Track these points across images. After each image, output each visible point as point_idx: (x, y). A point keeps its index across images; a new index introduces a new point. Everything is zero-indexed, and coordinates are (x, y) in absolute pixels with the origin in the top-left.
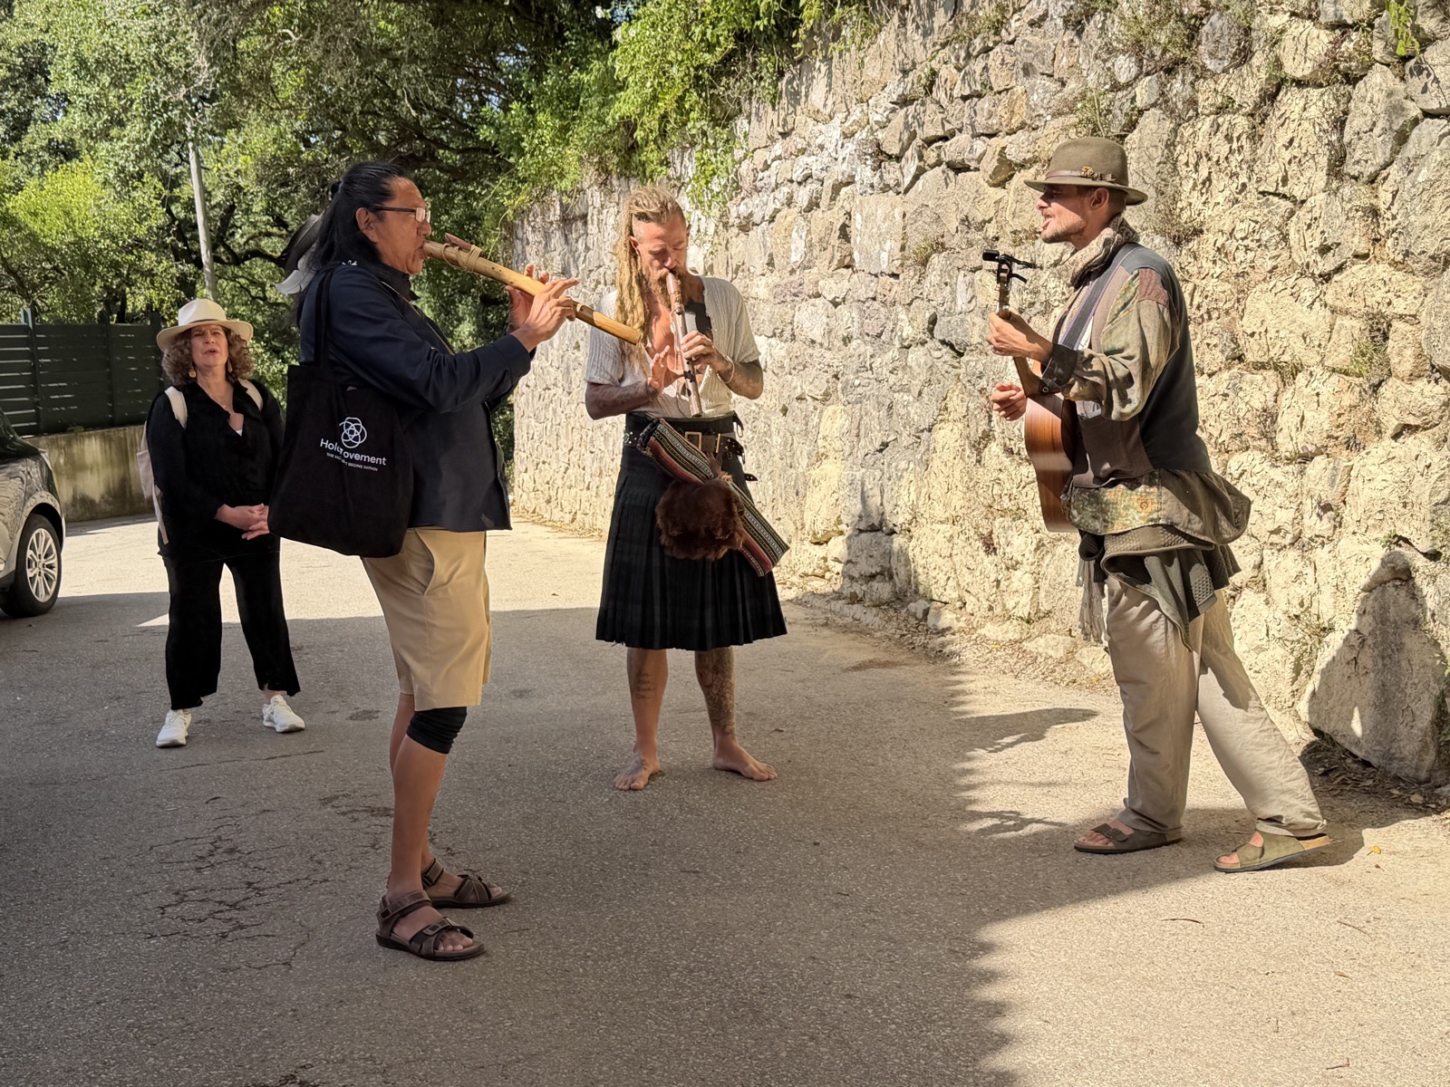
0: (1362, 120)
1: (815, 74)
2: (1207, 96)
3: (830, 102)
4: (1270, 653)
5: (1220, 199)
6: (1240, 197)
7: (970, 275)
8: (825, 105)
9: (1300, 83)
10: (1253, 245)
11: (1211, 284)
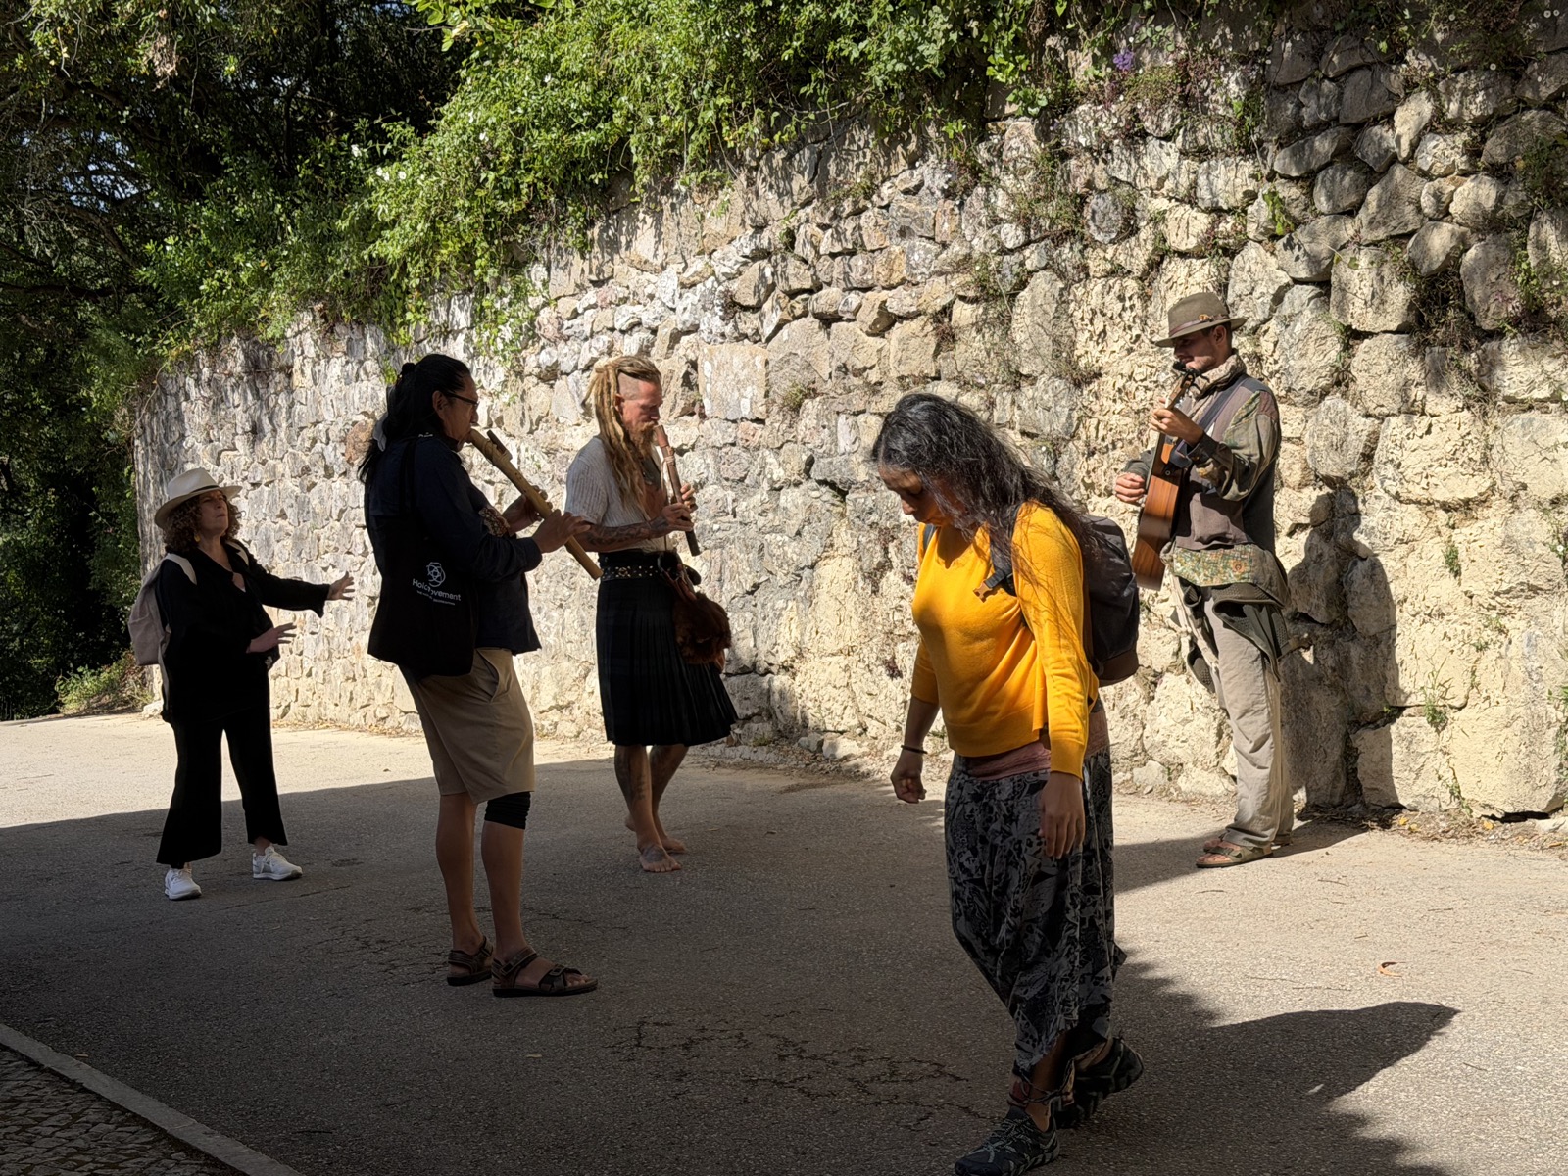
0: (1243, 285)
1: (640, 225)
2: (1096, 263)
3: (661, 252)
4: (1195, 723)
5: (1116, 347)
6: (1135, 346)
7: (851, 419)
8: (655, 255)
9: (1183, 255)
10: (1152, 386)
11: (1114, 420)
